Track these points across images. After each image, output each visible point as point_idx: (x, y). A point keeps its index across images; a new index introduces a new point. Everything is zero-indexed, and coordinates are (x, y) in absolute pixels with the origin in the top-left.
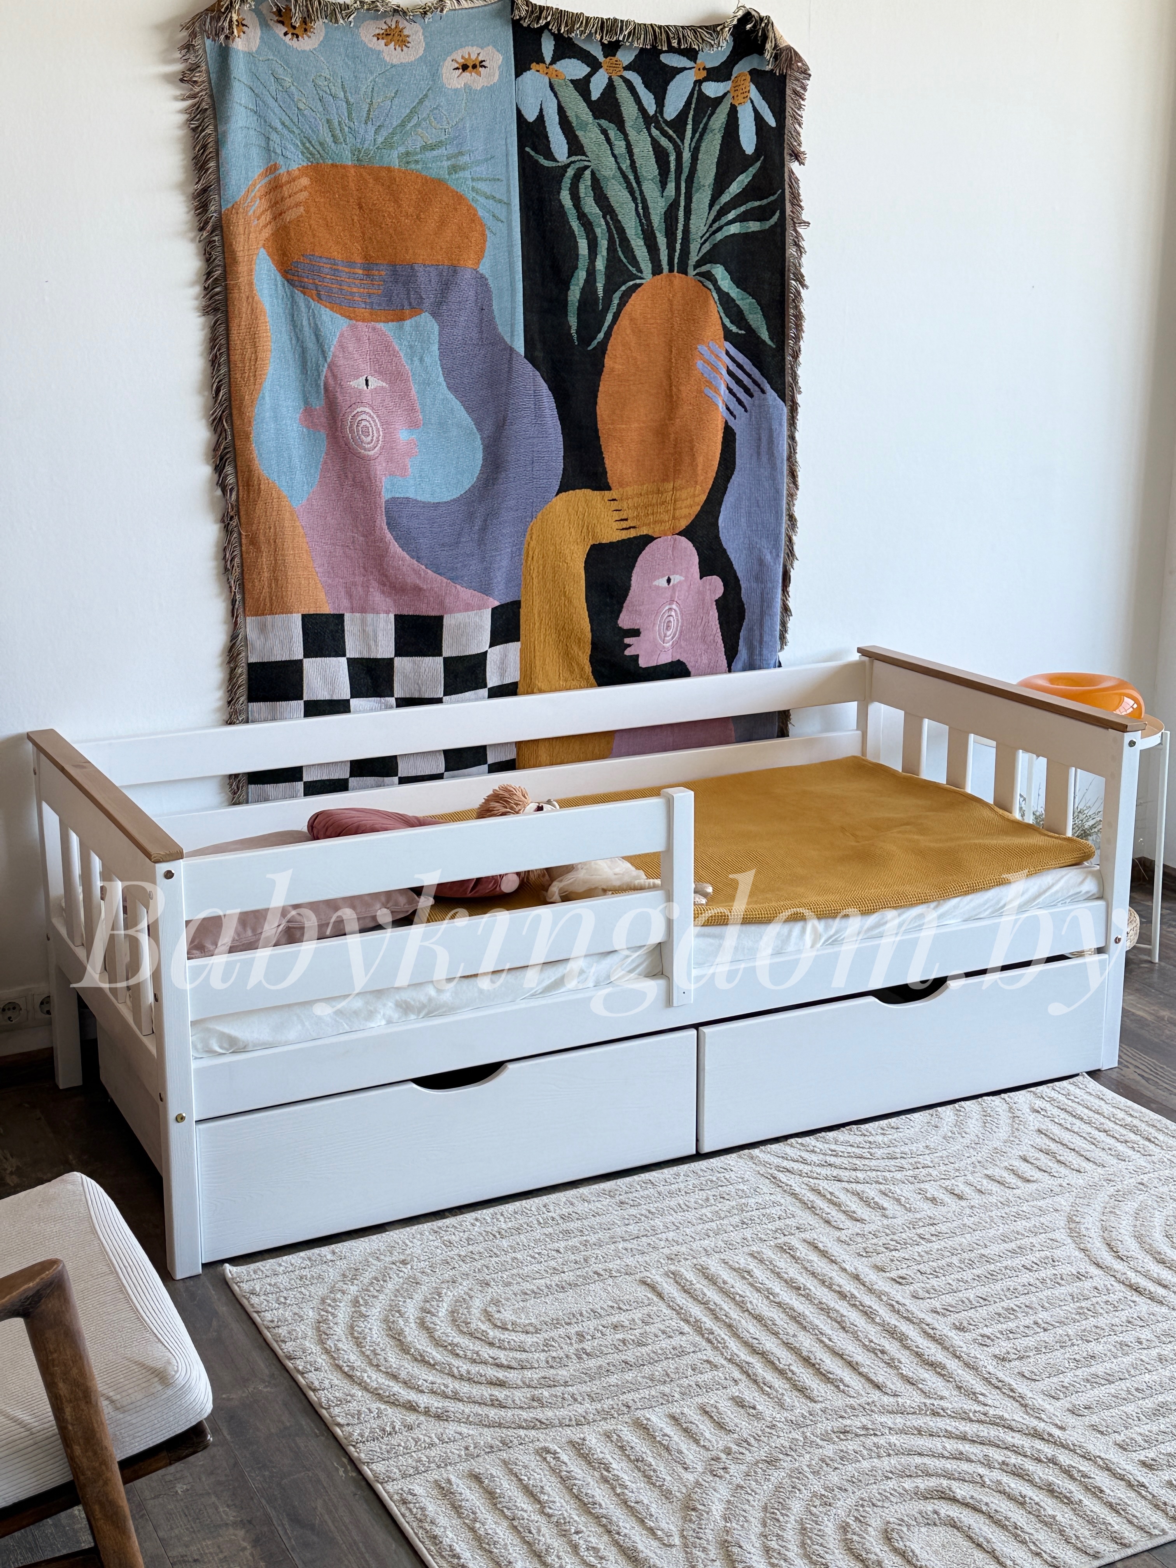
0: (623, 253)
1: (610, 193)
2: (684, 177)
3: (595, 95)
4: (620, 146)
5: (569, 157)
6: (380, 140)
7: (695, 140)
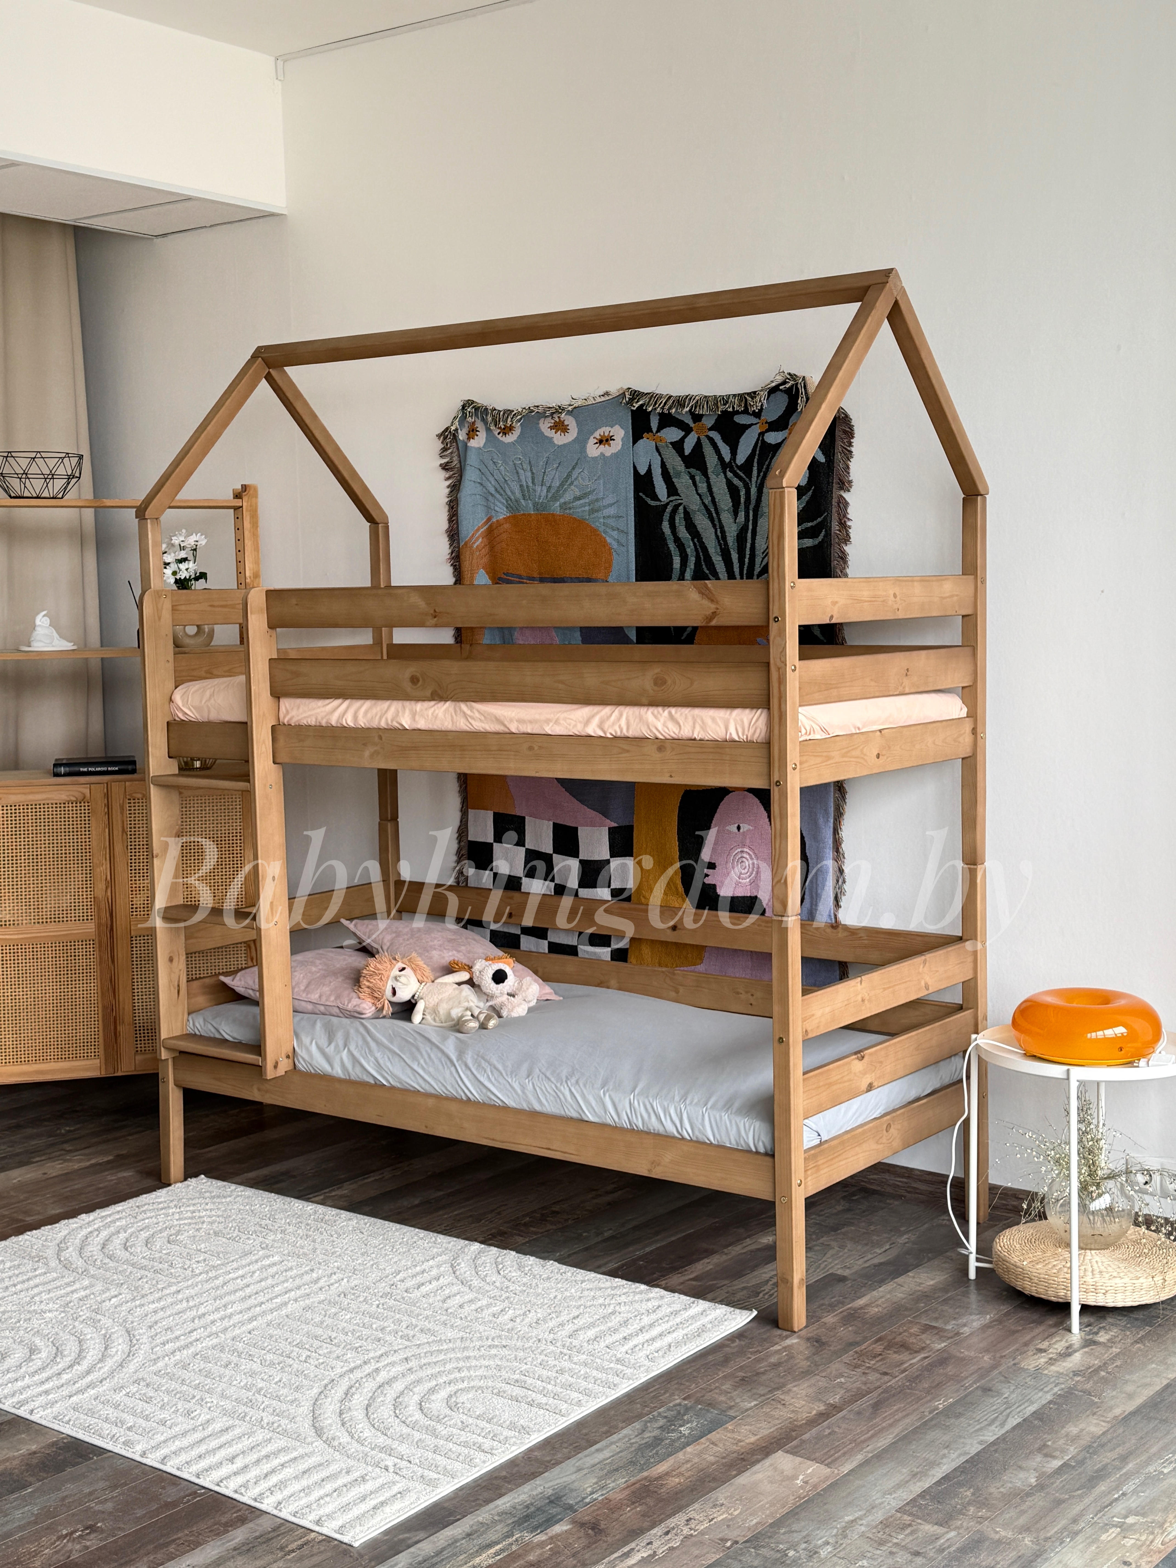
0: (706, 566)
1: (697, 523)
2: (752, 507)
3: (687, 452)
4: (703, 487)
5: (668, 497)
6: (550, 495)
7: (760, 478)
